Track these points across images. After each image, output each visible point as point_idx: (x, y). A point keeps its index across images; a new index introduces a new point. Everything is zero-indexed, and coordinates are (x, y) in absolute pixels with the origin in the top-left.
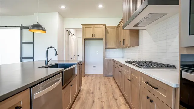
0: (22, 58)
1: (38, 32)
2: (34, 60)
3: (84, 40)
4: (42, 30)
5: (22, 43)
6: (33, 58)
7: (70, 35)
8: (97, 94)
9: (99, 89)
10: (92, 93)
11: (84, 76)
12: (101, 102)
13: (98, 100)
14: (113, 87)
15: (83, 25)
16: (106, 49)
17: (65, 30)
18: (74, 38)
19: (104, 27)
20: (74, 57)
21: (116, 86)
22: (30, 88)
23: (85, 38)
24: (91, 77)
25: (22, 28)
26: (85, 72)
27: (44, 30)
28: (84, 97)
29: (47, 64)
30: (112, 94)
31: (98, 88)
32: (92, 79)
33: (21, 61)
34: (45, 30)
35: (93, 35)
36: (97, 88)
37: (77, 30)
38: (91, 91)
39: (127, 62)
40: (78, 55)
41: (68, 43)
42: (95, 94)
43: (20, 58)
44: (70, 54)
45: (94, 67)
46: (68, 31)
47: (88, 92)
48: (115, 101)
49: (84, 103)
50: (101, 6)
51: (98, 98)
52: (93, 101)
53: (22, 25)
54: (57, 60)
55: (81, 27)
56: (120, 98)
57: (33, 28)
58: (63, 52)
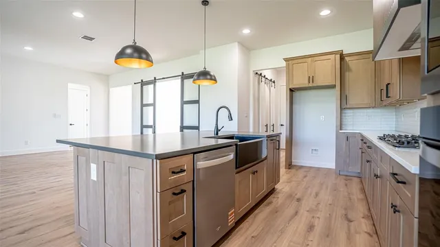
0: (183, 128)
1: (205, 83)
2: (199, 131)
3: (291, 90)
4: (211, 79)
5: (183, 103)
6: (197, 128)
7: (263, 83)
8: (308, 203)
9: (317, 195)
10: (299, 200)
11: (289, 169)
12: (313, 217)
13: (306, 213)
14: (351, 196)
15: (286, 60)
16: (342, 109)
17: (252, 75)
18: (272, 88)
19: (338, 57)
20: (272, 129)
21: (361, 196)
22: (194, 153)
23: (290, 87)
24: (306, 171)
25: (184, 77)
26: (293, 160)
27: (213, 79)
28: (279, 203)
29: (217, 134)
30: (346, 209)
31: (314, 194)
32: (305, 177)
33: (182, 131)
34: (215, 80)
35: (311, 79)
36: (311, 194)
37: (277, 71)
38: (297, 197)
39: (382, 138)
40: (282, 125)
41: (258, 100)
42: (303, 202)
43: (181, 127)
44: (263, 122)
45: (314, 152)
46: (259, 75)
47: (290, 196)
48: (347, 222)
49: (276, 211)
50: (325, 12)
51: (308, 209)
52: (296, 213)
53: (183, 73)
55: (284, 64)
56: (363, 220)
57: (198, 79)
58: (247, 116)
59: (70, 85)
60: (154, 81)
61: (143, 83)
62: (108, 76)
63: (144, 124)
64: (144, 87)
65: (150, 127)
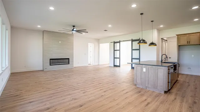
0: (132, 59)
2: (140, 61)
5: (132, 50)
18: (166, 43)
23: (179, 45)
25: (132, 41)
29: (162, 62)
35: (188, 42)
40: (170, 58)
41: (162, 48)
46: (162, 39)
53: (132, 39)
54: (156, 60)
58: (159, 55)
59: (89, 43)
60: (119, 42)
61: (115, 43)
62: (99, 40)
63: (115, 57)
64: (115, 44)
65: (118, 58)
